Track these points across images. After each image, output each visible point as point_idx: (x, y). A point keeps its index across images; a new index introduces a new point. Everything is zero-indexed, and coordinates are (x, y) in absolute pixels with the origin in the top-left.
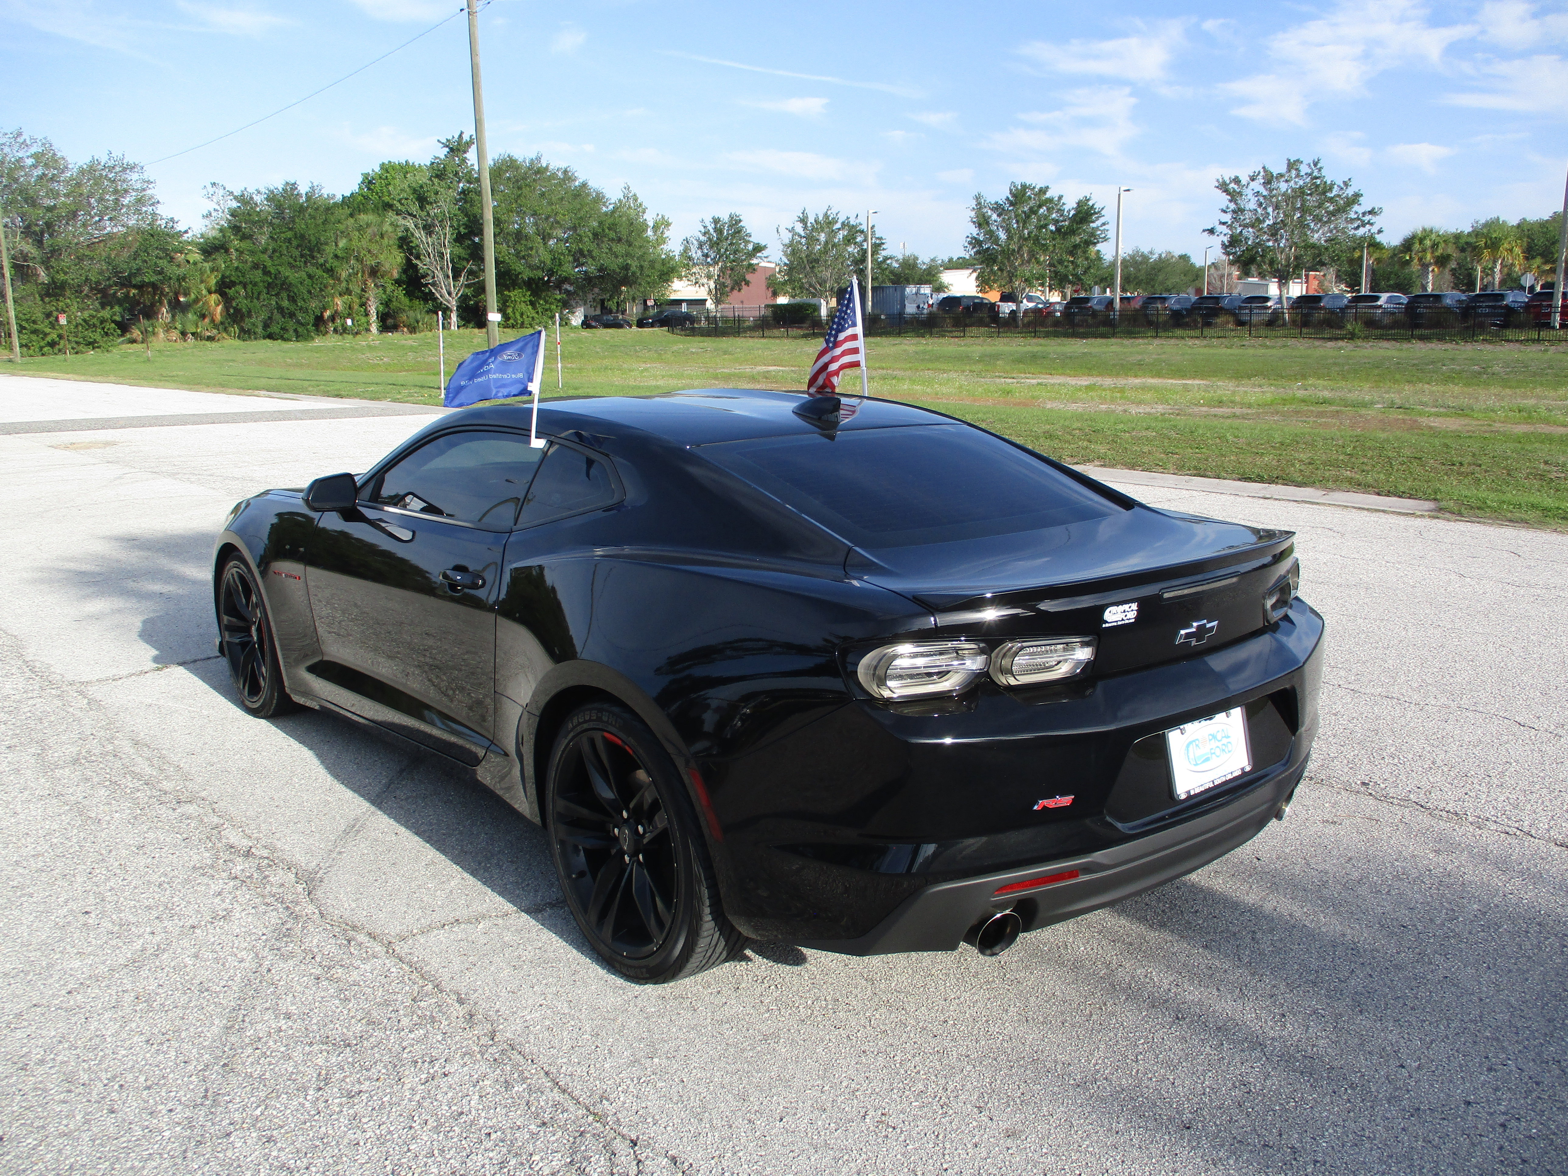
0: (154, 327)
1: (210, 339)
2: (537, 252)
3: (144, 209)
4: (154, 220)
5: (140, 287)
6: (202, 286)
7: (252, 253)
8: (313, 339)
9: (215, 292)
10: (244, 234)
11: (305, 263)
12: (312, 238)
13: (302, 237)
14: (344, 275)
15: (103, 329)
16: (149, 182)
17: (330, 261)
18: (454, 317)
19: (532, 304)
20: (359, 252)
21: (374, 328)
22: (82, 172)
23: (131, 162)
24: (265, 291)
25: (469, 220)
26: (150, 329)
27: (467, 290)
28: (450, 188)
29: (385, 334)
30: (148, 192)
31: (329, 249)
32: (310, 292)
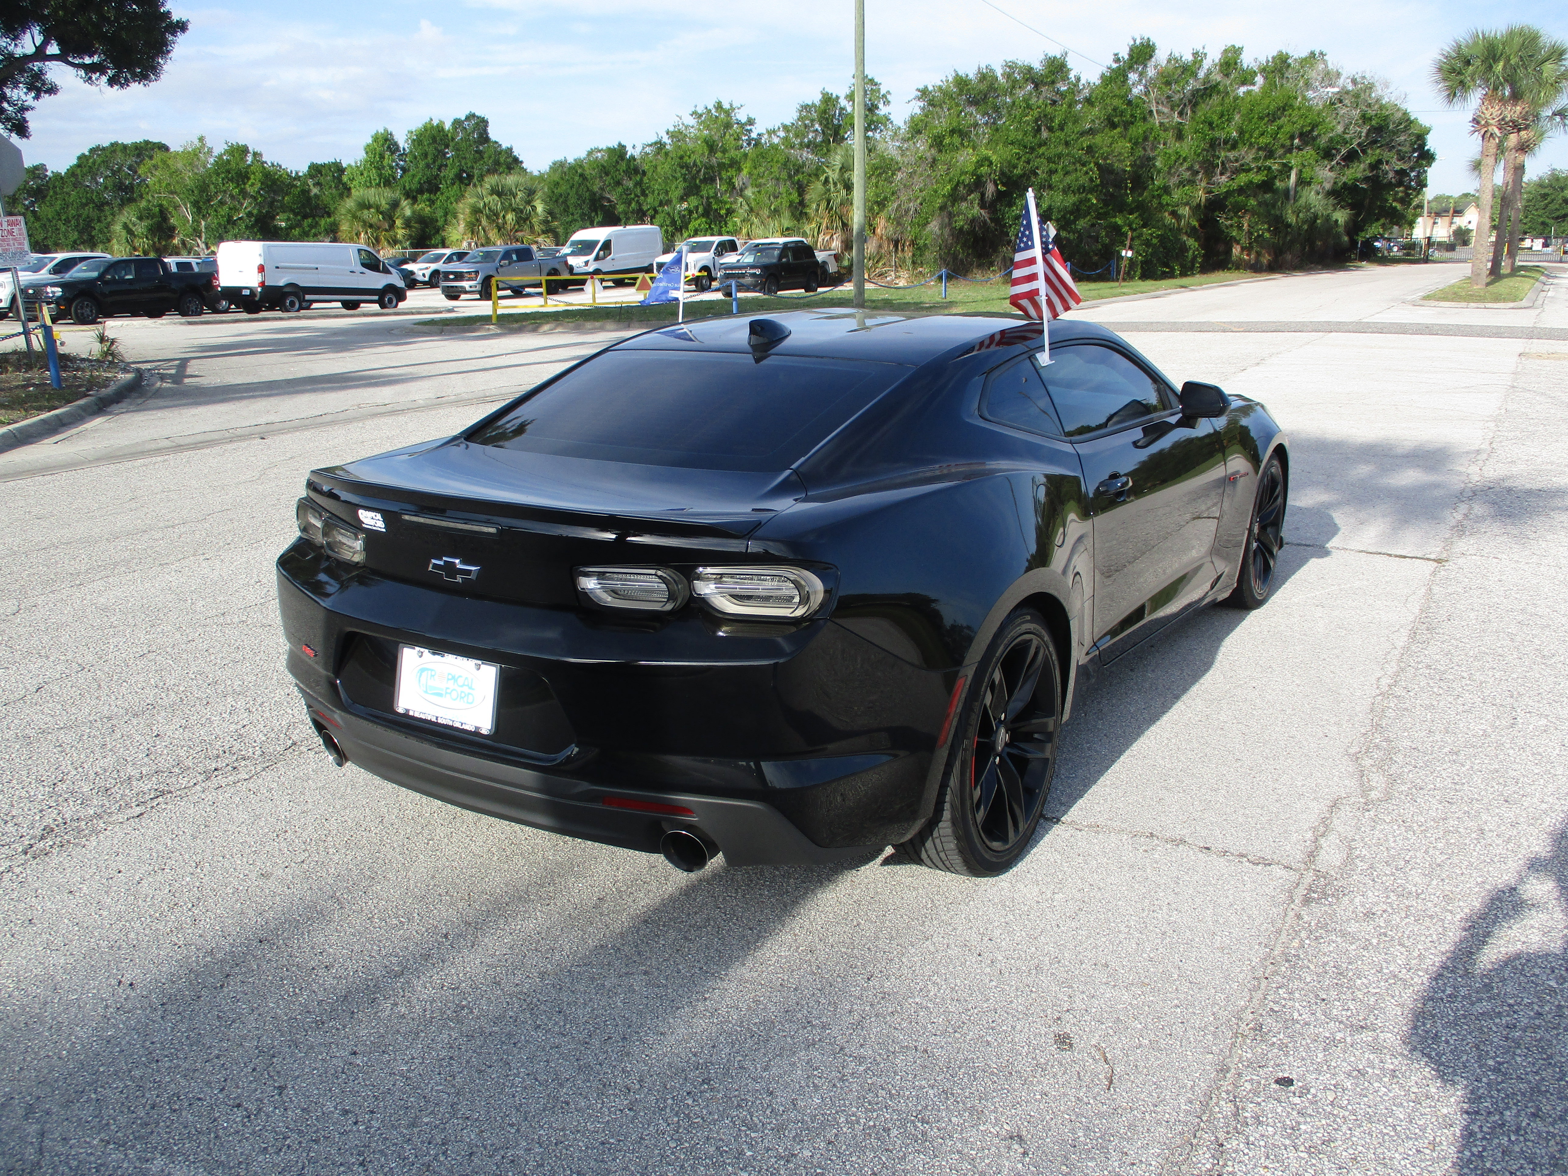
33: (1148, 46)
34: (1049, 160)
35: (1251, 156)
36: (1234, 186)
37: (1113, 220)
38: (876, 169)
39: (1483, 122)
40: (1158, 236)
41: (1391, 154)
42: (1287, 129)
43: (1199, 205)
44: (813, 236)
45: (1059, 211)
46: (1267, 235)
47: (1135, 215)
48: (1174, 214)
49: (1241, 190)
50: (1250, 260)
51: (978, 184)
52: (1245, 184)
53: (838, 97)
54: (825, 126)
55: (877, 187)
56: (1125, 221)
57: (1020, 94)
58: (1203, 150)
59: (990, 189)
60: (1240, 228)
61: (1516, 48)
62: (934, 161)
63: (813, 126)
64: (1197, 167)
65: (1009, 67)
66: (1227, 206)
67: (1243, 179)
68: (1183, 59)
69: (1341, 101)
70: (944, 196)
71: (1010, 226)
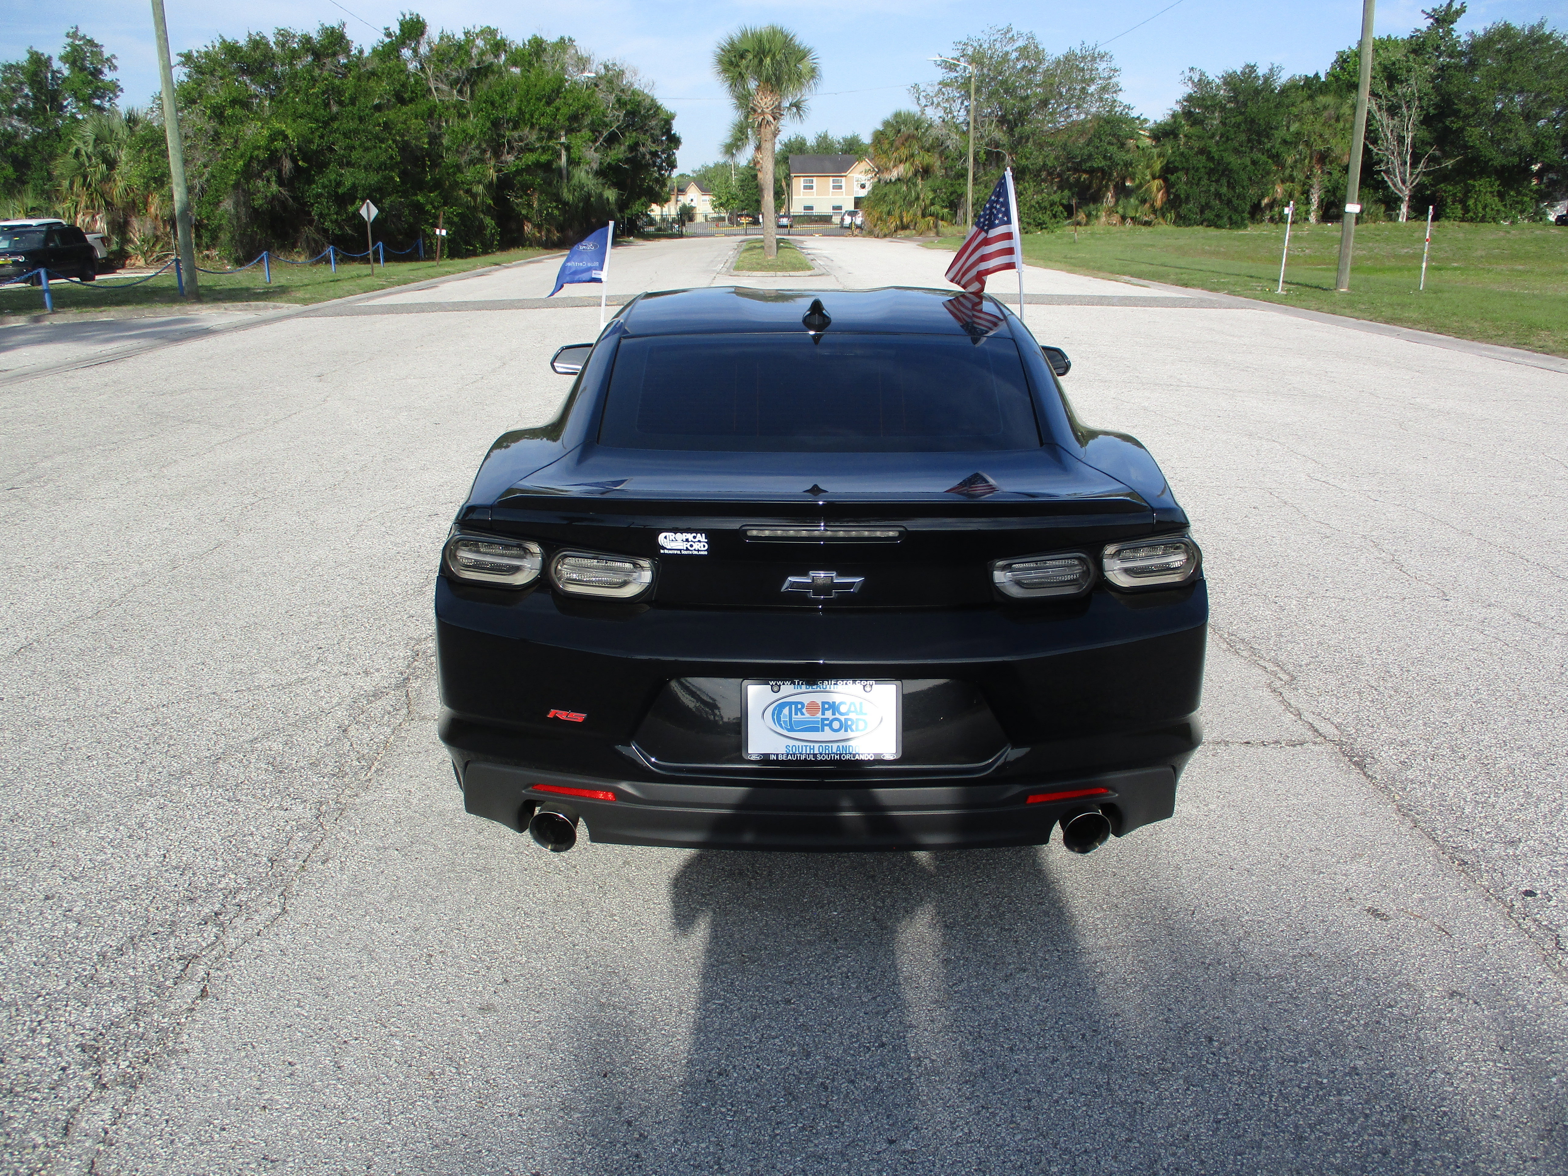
0: (1098, 210)
1: (1147, 224)
2: (1516, 135)
3: (1106, 96)
4: (1113, 106)
5: (1091, 171)
6: (1148, 172)
7: (1200, 138)
8: (1246, 227)
9: (1159, 177)
10: (1195, 120)
11: (1252, 148)
12: (1262, 122)
13: (1253, 121)
14: (1290, 161)
15: (1052, 211)
16: (1115, 70)
17: (1277, 146)
18: (1404, 209)
19: (1501, 196)
20: (1309, 136)
21: (1312, 218)
22: (1058, 62)
23: (1102, 52)
24: (1206, 177)
25: (1443, 100)
26: (1094, 213)
27: (1424, 179)
28: (1426, 64)
29: (1323, 225)
30: (1114, 80)
31: (1280, 134)
32: (1250, 179)
33: (418, 22)
34: (346, 135)
35: (535, 137)
36: (521, 164)
37: (415, 198)
38: (147, 141)
39: (759, 111)
40: (458, 215)
41: (646, 137)
42: (564, 110)
43: (491, 183)
44: (70, 216)
45: (364, 190)
46: (556, 212)
47: (436, 193)
48: (468, 191)
49: (528, 169)
50: (541, 237)
51: (273, 160)
52: (533, 163)
53: (50, 58)
54: (38, 91)
55: (150, 161)
56: (427, 200)
57: (299, 65)
58: (489, 129)
59: (287, 165)
60: (530, 206)
61: (779, 45)
62: (217, 133)
63: (22, 90)
64: (484, 146)
65: (282, 35)
66: (515, 185)
67: (530, 158)
68: (456, 37)
69: (596, 85)
70: (237, 172)
71: (312, 205)
